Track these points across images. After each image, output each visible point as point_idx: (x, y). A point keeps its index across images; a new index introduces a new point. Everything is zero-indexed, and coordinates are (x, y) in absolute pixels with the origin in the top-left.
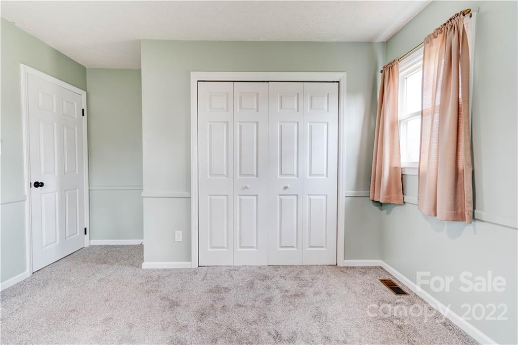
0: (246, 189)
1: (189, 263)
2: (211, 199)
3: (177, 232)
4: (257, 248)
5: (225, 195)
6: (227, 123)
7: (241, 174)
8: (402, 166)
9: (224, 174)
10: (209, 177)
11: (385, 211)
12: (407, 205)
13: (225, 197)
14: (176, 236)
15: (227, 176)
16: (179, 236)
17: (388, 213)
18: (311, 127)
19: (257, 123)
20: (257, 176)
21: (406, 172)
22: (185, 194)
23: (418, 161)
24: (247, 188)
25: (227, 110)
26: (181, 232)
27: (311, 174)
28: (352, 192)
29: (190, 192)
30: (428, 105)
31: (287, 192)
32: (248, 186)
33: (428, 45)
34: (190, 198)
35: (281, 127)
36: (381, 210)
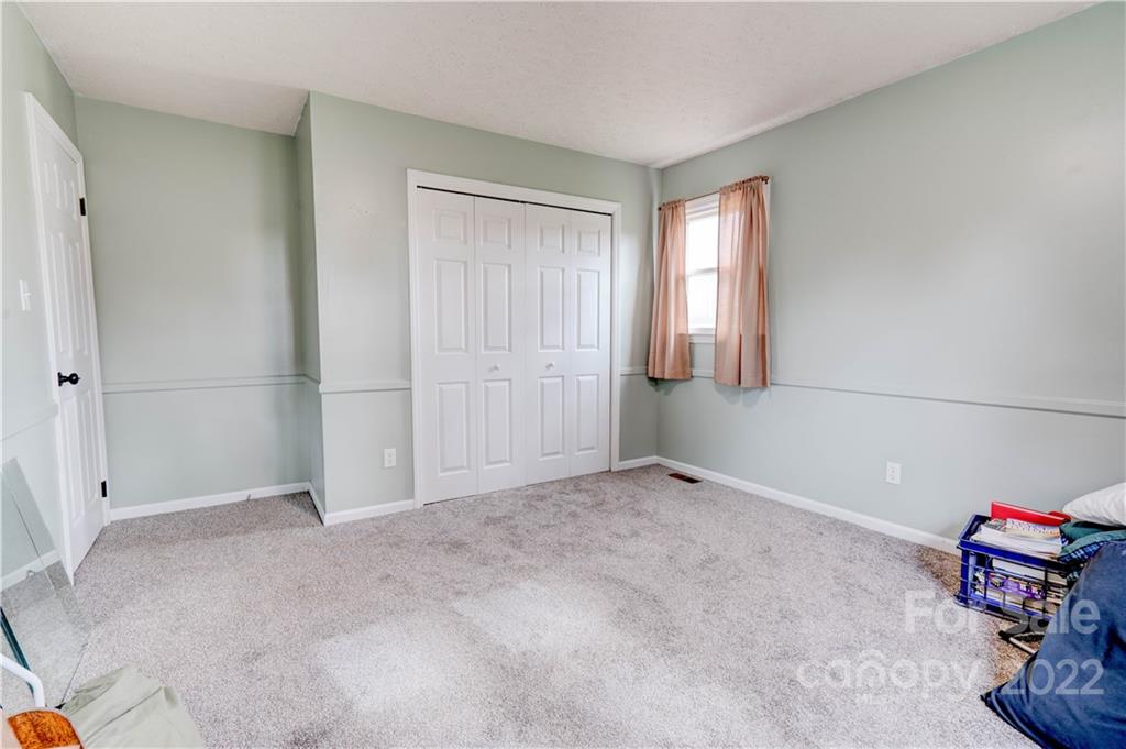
0: (496, 371)
1: (410, 501)
2: (441, 390)
3: (387, 451)
4: (511, 461)
5: (462, 382)
6: (465, 263)
7: (486, 347)
8: (690, 332)
9: (461, 348)
10: (437, 353)
11: (662, 392)
12: (695, 380)
13: (464, 385)
14: (386, 457)
15: (467, 350)
16: (391, 456)
17: (667, 393)
18: (579, 276)
19: (510, 266)
20: (510, 350)
21: (695, 340)
22: (403, 384)
23: (714, 326)
24: (496, 368)
25: (466, 242)
26: (393, 450)
27: (579, 346)
28: (627, 370)
29: (411, 380)
30: (727, 263)
31: (549, 372)
32: (499, 366)
33: (724, 197)
34: (410, 389)
35: (542, 274)
36: (657, 390)
